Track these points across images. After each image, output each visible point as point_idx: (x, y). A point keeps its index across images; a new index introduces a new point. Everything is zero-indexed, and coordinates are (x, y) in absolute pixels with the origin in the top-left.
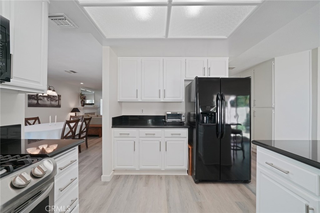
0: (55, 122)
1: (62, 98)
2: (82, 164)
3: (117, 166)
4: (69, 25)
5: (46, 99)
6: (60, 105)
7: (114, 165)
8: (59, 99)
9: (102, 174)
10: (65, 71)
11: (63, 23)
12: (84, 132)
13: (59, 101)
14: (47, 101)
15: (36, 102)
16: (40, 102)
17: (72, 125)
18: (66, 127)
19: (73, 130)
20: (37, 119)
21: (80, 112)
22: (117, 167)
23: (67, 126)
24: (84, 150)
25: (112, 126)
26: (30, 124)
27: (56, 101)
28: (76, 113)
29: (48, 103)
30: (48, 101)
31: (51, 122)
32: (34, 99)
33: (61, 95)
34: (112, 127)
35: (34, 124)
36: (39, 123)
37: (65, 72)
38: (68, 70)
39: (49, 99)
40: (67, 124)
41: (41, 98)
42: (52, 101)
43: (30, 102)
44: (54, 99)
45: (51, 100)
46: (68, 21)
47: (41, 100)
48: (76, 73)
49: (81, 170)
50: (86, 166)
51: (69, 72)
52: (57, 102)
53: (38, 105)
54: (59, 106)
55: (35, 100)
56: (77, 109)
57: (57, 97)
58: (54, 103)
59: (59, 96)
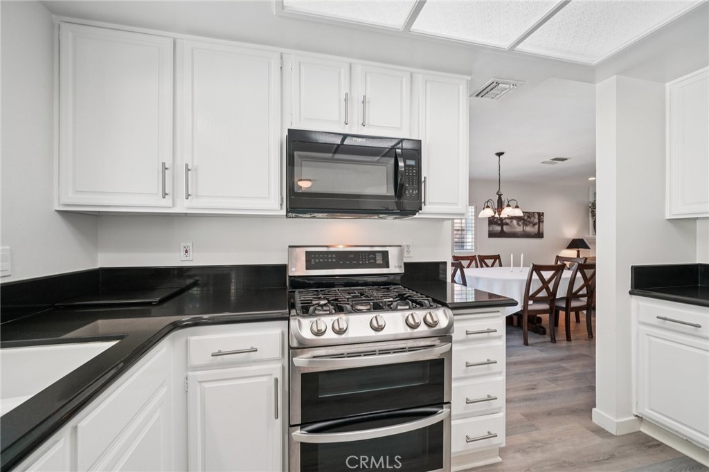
0: (520, 266)
1: (545, 218)
2: (563, 365)
3: (647, 410)
4: (506, 89)
5: (515, 222)
6: (543, 234)
7: (637, 402)
8: (541, 221)
9: (595, 406)
10: (543, 162)
11: (497, 93)
12: (583, 296)
13: (541, 224)
14: (516, 226)
15: (499, 228)
16: (505, 228)
17: (547, 275)
18: (533, 278)
19: (551, 286)
20: (496, 258)
21: (589, 248)
22: (647, 412)
23: (535, 276)
24: (580, 339)
25: (630, 289)
26: (487, 266)
27: (534, 225)
28: (578, 252)
29: (519, 229)
30: (519, 225)
31: (523, 266)
32: (496, 223)
33: (543, 213)
34: (631, 293)
35: (492, 266)
36: (501, 265)
37: (544, 165)
38: (548, 159)
39: (520, 223)
40: (534, 272)
41: (508, 221)
42: (526, 225)
43: (491, 229)
44: (530, 222)
45: (524, 224)
46: (504, 85)
47: (507, 224)
48: (566, 159)
49: (555, 376)
50: (568, 373)
51: (551, 163)
52: (537, 226)
53: (502, 234)
54: (540, 235)
55: (498, 225)
56: (582, 241)
57: (537, 216)
58: (529, 229)
59: (539, 213)
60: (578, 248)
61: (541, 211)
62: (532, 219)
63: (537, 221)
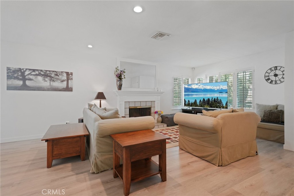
6: (71, 88)
8: (69, 79)
13: (69, 81)
14: (43, 81)
15: (21, 83)
16: (28, 83)
27: (63, 81)
28: (100, 101)
29: (45, 84)
30: (45, 81)
32: (17, 78)
33: (72, 73)
39: (46, 79)
41: (31, 77)
42: (54, 81)
43: (11, 83)
44: (57, 79)
45: (50, 80)
47: (30, 79)
52: (65, 83)
53: (24, 88)
54: (68, 89)
55: (20, 80)
57: (65, 75)
58: (57, 84)
59: (67, 73)
60: (100, 99)
61: (70, 71)
62: (60, 76)
63: (66, 78)
